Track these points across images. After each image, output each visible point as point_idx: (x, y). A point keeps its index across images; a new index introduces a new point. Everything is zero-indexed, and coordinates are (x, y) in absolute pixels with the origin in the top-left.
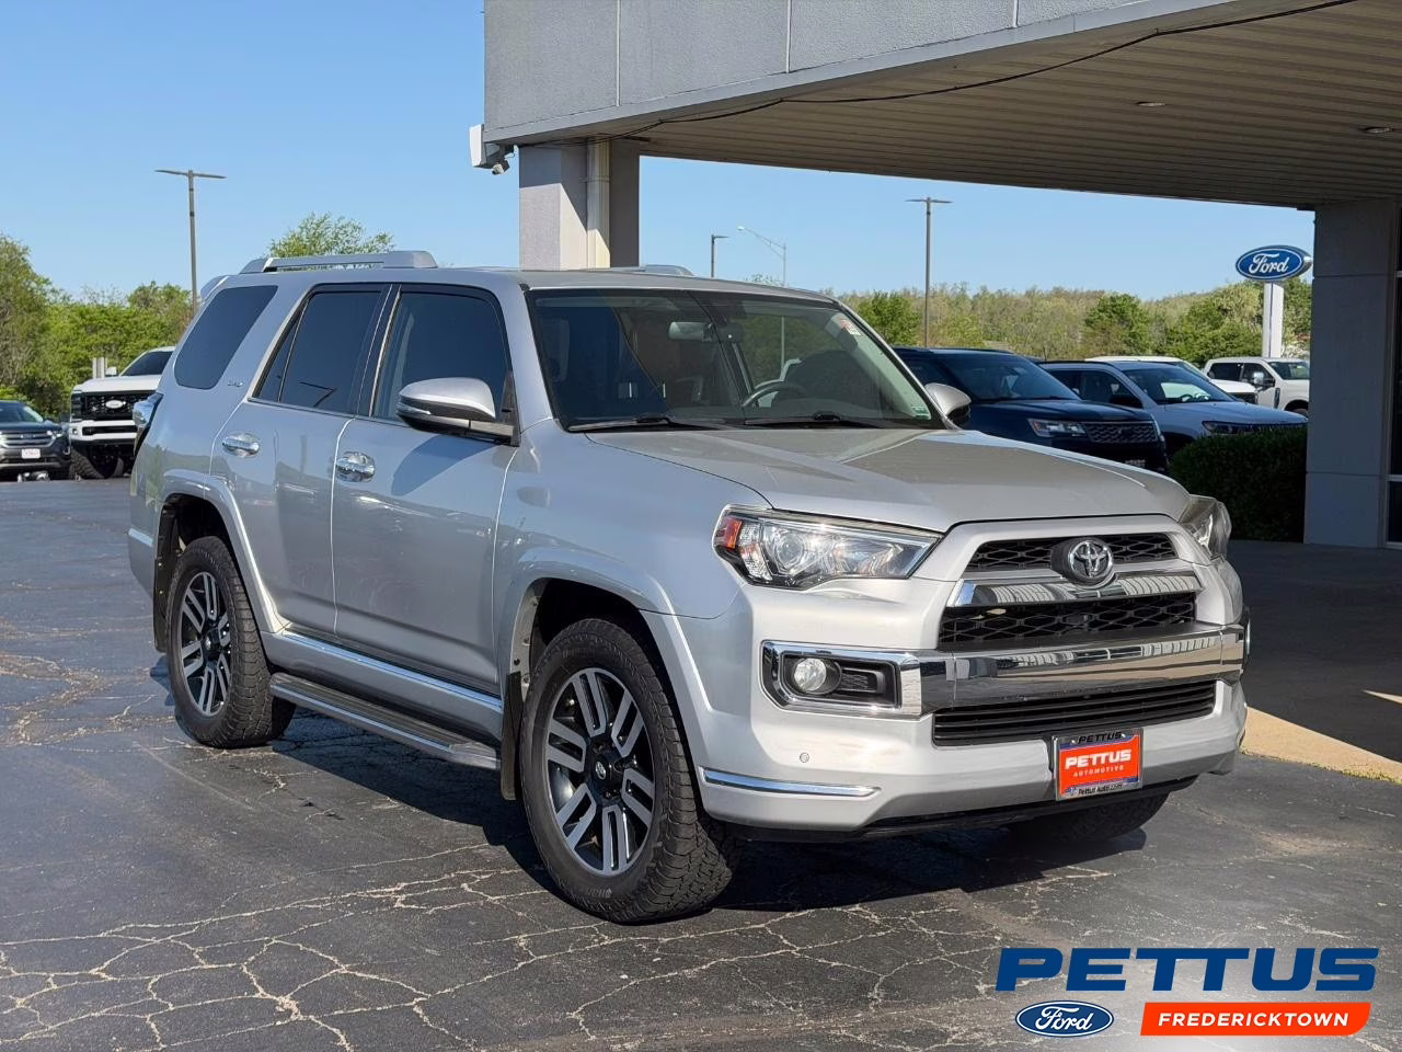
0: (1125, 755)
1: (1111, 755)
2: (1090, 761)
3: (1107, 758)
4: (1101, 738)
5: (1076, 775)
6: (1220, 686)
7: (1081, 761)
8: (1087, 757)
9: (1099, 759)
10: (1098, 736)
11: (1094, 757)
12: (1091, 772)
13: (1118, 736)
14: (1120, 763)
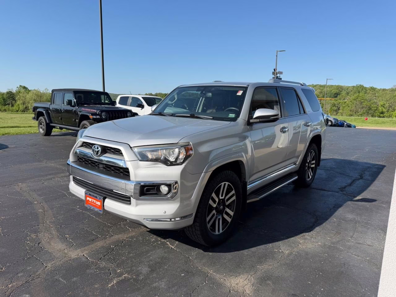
2: (92, 200)
3: (95, 202)
4: (93, 196)
5: (89, 202)
12: (92, 203)
13: (97, 197)
14: (98, 205)
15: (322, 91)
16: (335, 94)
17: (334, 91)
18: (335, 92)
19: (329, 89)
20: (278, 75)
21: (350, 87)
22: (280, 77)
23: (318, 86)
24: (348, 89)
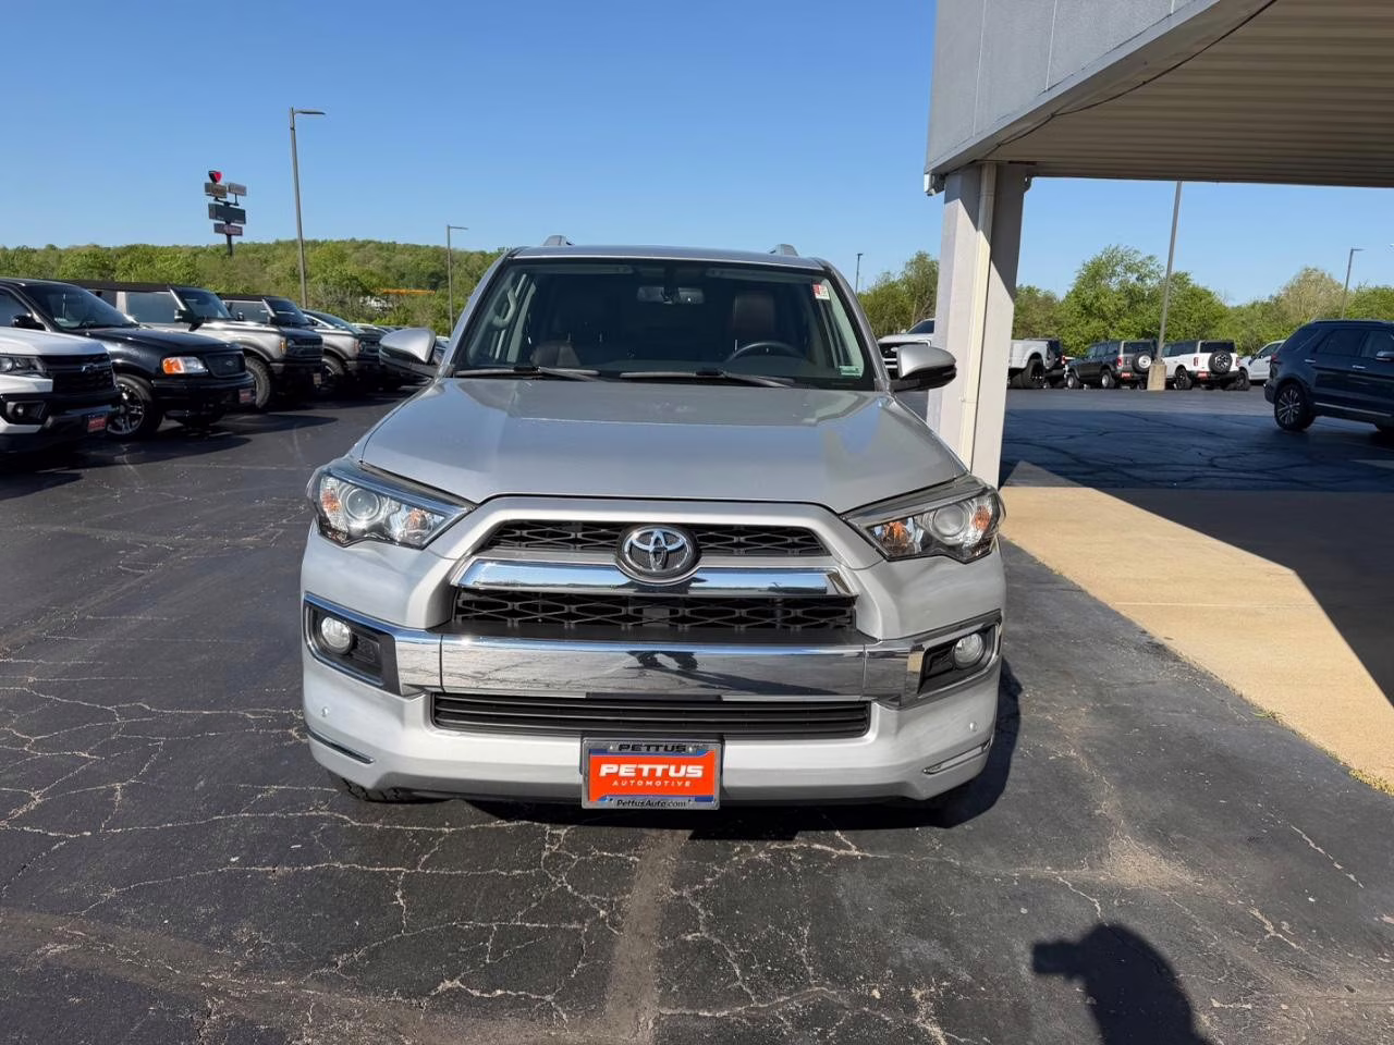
0: (696, 771)
1: (673, 768)
2: (639, 771)
3: (666, 772)
4: (652, 749)
5: (616, 783)
6: (876, 709)
7: (626, 770)
8: (634, 766)
9: (652, 772)
10: (649, 747)
11: (646, 768)
12: (640, 783)
13: (680, 749)
14: (684, 779)
15: (388, 265)
16: (432, 275)
17: (430, 266)
18: (431, 270)
19: (410, 259)
20: (230, 198)
21: (472, 254)
22: (236, 204)
23: (371, 245)
24: (467, 261)
